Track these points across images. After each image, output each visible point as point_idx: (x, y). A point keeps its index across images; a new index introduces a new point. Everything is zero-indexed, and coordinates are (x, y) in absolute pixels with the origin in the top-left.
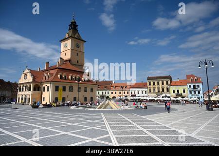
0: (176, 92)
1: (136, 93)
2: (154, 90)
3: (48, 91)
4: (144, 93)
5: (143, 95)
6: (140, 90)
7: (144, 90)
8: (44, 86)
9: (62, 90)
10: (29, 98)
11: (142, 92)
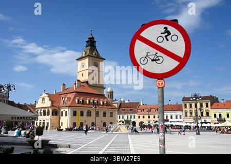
0: (218, 116)
1: (169, 118)
2: (191, 113)
3: (66, 115)
4: (178, 117)
5: (177, 120)
6: (174, 114)
7: (179, 113)
8: (62, 110)
9: (80, 115)
10: (48, 123)
11: (176, 116)
